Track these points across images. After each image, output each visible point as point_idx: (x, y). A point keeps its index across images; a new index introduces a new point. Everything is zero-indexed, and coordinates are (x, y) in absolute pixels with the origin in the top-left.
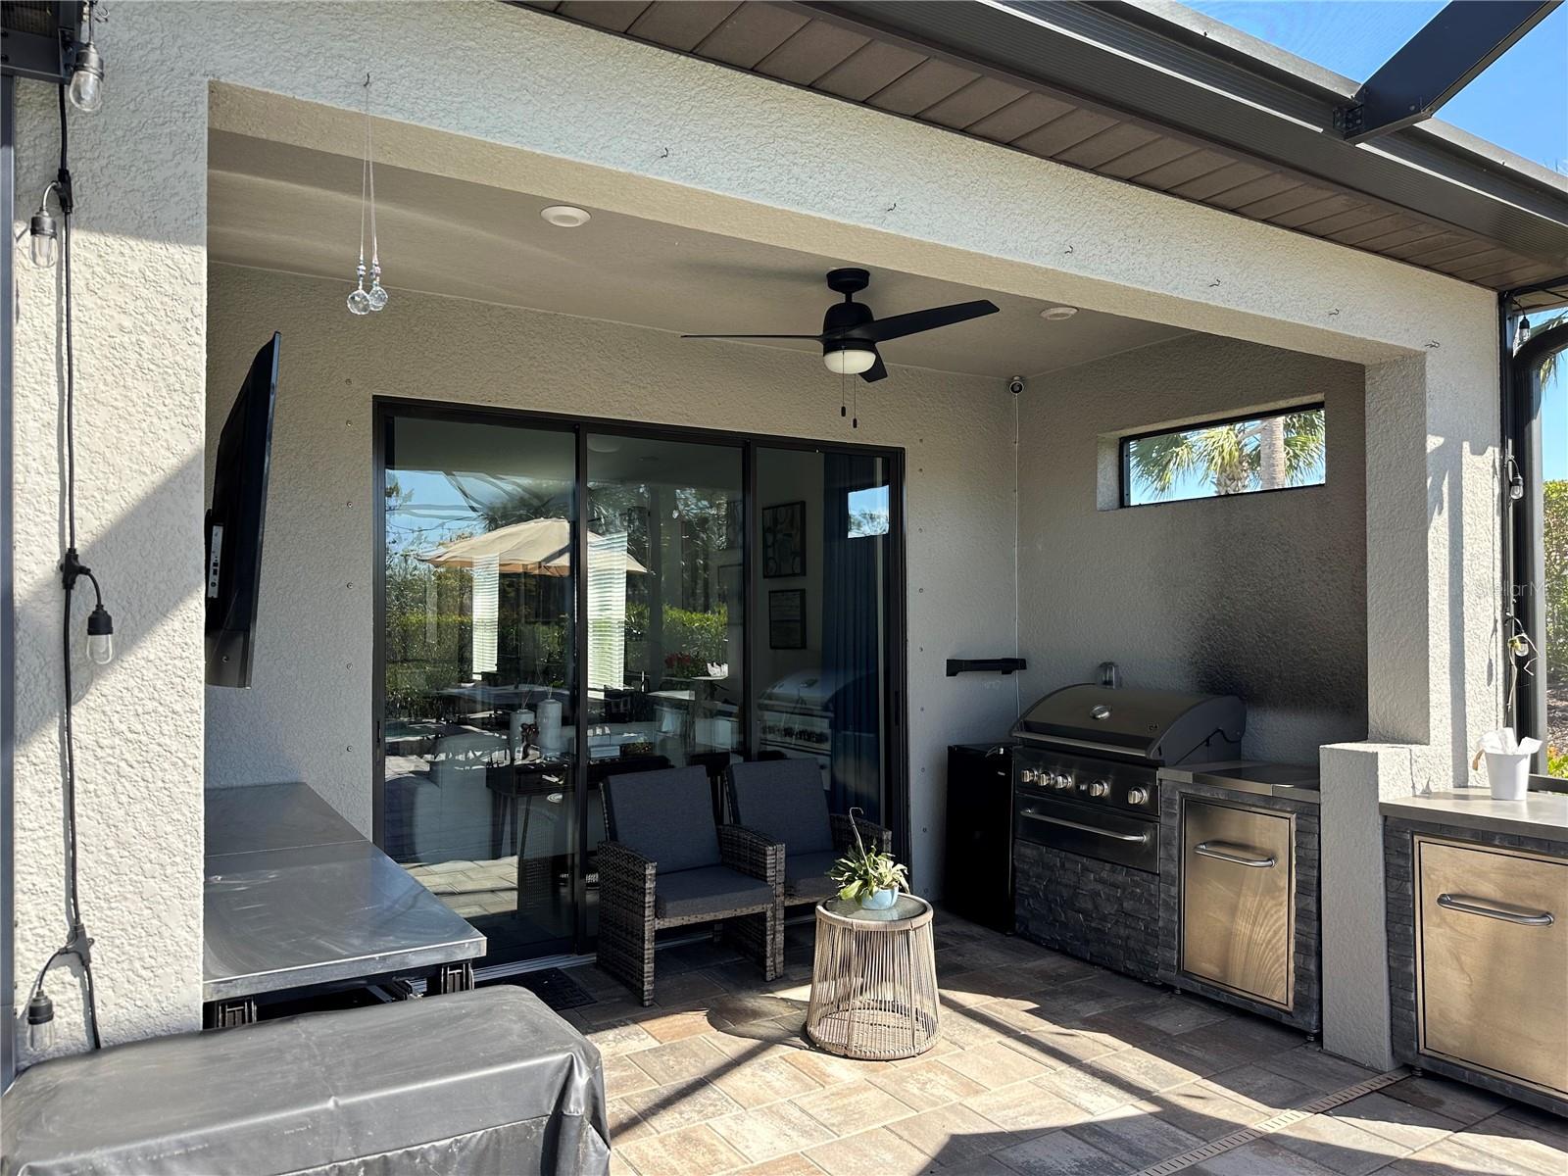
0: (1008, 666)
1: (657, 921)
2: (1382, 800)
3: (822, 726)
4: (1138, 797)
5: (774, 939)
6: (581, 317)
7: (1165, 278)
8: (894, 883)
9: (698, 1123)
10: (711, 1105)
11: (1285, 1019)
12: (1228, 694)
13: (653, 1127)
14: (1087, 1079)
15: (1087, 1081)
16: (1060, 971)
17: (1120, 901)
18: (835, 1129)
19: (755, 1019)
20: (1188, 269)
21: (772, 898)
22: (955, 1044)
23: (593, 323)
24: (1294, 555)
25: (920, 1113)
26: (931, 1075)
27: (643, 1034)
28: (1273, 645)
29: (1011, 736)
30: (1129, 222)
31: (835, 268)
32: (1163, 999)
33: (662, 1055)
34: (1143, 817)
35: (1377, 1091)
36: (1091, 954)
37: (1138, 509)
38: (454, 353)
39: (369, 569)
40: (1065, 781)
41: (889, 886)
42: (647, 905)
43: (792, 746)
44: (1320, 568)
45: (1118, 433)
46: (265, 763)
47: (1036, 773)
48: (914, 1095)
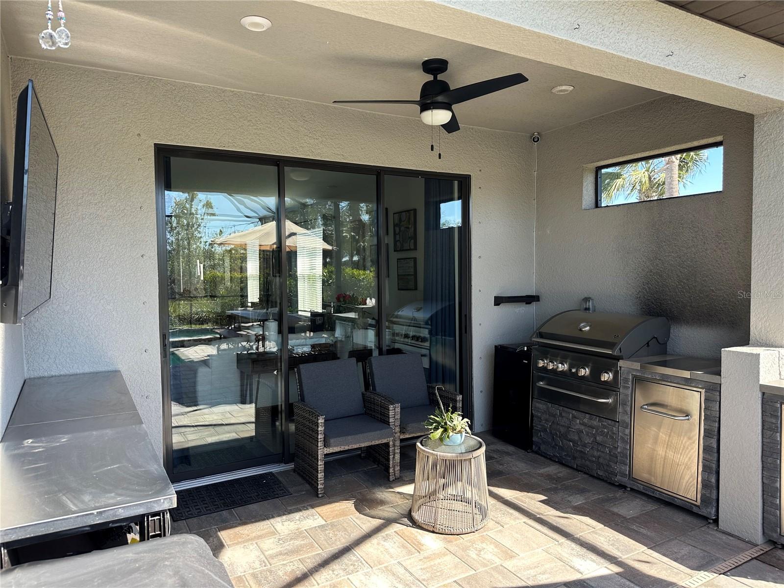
0: (529, 299)
1: (325, 449)
2: (761, 382)
3: (425, 333)
4: (606, 377)
5: (394, 457)
6: (279, 96)
7: (639, 49)
8: (463, 430)
9: (343, 578)
10: (351, 565)
11: (695, 510)
12: (658, 316)
13: (316, 581)
14: (578, 548)
15: (578, 550)
16: (559, 475)
17: (594, 436)
18: (425, 583)
19: (381, 506)
20: (653, 44)
21: (392, 434)
22: (498, 523)
23: (286, 100)
24: (701, 234)
25: (477, 572)
26: (484, 545)
27: (316, 515)
28: (687, 287)
29: (531, 340)
30: (616, 11)
31: (427, 59)
32: (620, 493)
33: (326, 530)
34: (610, 388)
35: (756, 558)
36: (577, 465)
37: (607, 208)
38: (202, 118)
39: (154, 246)
40: (563, 367)
41: (460, 432)
42: (319, 440)
43: (409, 344)
44: (718, 241)
45: (595, 164)
46: (97, 360)
47: (546, 361)
48: (474, 559)
